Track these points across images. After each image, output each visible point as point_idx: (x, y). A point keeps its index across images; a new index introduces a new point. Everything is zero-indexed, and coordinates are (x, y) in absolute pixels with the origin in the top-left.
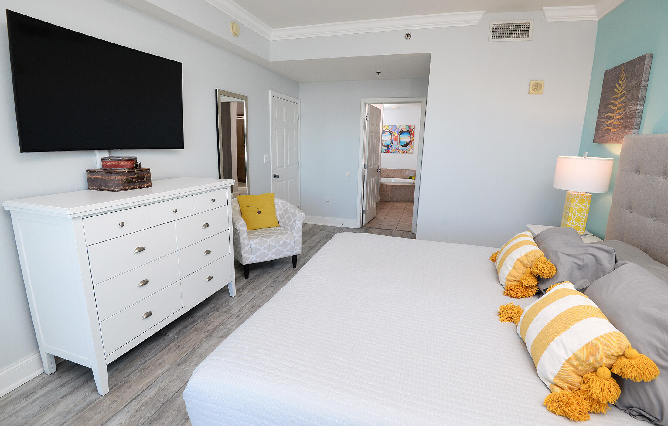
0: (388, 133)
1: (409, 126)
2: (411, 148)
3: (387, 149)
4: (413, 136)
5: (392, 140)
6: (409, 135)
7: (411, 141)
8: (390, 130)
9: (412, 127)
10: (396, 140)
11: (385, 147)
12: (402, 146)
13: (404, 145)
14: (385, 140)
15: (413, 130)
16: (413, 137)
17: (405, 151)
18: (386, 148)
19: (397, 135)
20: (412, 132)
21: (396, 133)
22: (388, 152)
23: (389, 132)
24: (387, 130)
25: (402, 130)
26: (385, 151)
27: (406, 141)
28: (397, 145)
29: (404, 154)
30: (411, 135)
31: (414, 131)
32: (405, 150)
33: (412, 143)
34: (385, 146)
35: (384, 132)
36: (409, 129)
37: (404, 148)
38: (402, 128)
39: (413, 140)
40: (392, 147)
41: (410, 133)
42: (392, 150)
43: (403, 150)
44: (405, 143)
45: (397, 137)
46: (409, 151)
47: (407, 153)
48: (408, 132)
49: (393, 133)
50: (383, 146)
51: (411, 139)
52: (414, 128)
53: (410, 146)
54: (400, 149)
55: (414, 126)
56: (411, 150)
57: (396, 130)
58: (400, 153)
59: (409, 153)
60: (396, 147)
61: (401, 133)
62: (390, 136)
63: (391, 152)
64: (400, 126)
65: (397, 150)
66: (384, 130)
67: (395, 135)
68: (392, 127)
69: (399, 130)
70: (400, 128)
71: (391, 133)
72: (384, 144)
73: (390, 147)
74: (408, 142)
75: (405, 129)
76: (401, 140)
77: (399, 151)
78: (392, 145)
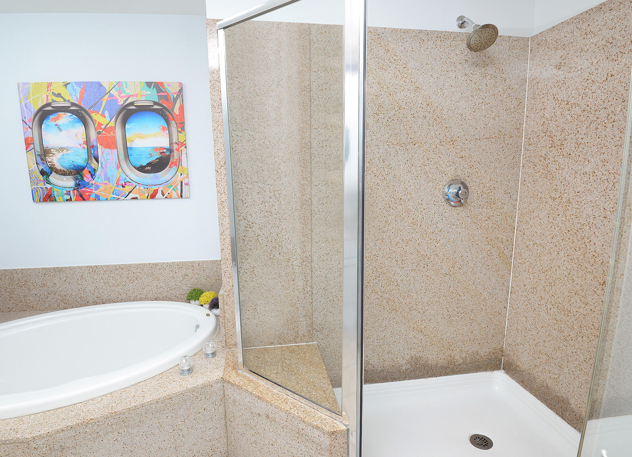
0: (65, 118)
1: (158, 86)
2: (180, 178)
3: (78, 185)
4: (182, 126)
5: (90, 147)
6: (163, 123)
7: (175, 147)
8: (73, 104)
9: (172, 90)
10: (110, 144)
11: (65, 178)
12: (142, 169)
13: (149, 164)
14: (62, 149)
15: (175, 100)
16: (183, 129)
17: (156, 192)
18: (69, 182)
19: (112, 124)
20: (176, 111)
21: (107, 114)
22: (82, 198)
23: (72, 112)
24: (60, 103)
25: (132, 104)
26: (68, 193)
27: (156, 149)
28: (119, 166)
29: (152, 201)
30: (173, 123)
31: (182, 108)
32: (156, 188)
33: (184, 157)
34: (63, 173)
35: (51, 112)
36: (160, 97)
37: (148, 178)
38: (129, 92)
39: (183, 144)
40: (98, 173)
41: (167, 113)
42: (97, 188)
43: (147, 187)
44: (151, 155)
45: (112, 131)
46: (172, 188)
47: (166, 197)
48: (156, 111)
49: (93, 115)
50: (57, 172)
51: (174, 141)
52: (181, 91)
53: (174, 168)
54: (132, 182)
55: (181, 84)
56: (182, 182)
57: (102, 102)
58: (136, 198)
59: (174, 194)
60: (114, 173)
61: (125, 114)
62: (80, 128)
63: (96, 195)
64: (119, 87)
65: (123, 187)
66: (48, 105)
67: (100, 124)
68: (81, 88)
69: (116, 100)
70: (120, 93)
71: (82, 114)
72: (58, 166)
73: (89, 176)
74: (165, 151)
75: (143, 96)
76: (134, 145)
77: (132, 191)
78: (93, 166)
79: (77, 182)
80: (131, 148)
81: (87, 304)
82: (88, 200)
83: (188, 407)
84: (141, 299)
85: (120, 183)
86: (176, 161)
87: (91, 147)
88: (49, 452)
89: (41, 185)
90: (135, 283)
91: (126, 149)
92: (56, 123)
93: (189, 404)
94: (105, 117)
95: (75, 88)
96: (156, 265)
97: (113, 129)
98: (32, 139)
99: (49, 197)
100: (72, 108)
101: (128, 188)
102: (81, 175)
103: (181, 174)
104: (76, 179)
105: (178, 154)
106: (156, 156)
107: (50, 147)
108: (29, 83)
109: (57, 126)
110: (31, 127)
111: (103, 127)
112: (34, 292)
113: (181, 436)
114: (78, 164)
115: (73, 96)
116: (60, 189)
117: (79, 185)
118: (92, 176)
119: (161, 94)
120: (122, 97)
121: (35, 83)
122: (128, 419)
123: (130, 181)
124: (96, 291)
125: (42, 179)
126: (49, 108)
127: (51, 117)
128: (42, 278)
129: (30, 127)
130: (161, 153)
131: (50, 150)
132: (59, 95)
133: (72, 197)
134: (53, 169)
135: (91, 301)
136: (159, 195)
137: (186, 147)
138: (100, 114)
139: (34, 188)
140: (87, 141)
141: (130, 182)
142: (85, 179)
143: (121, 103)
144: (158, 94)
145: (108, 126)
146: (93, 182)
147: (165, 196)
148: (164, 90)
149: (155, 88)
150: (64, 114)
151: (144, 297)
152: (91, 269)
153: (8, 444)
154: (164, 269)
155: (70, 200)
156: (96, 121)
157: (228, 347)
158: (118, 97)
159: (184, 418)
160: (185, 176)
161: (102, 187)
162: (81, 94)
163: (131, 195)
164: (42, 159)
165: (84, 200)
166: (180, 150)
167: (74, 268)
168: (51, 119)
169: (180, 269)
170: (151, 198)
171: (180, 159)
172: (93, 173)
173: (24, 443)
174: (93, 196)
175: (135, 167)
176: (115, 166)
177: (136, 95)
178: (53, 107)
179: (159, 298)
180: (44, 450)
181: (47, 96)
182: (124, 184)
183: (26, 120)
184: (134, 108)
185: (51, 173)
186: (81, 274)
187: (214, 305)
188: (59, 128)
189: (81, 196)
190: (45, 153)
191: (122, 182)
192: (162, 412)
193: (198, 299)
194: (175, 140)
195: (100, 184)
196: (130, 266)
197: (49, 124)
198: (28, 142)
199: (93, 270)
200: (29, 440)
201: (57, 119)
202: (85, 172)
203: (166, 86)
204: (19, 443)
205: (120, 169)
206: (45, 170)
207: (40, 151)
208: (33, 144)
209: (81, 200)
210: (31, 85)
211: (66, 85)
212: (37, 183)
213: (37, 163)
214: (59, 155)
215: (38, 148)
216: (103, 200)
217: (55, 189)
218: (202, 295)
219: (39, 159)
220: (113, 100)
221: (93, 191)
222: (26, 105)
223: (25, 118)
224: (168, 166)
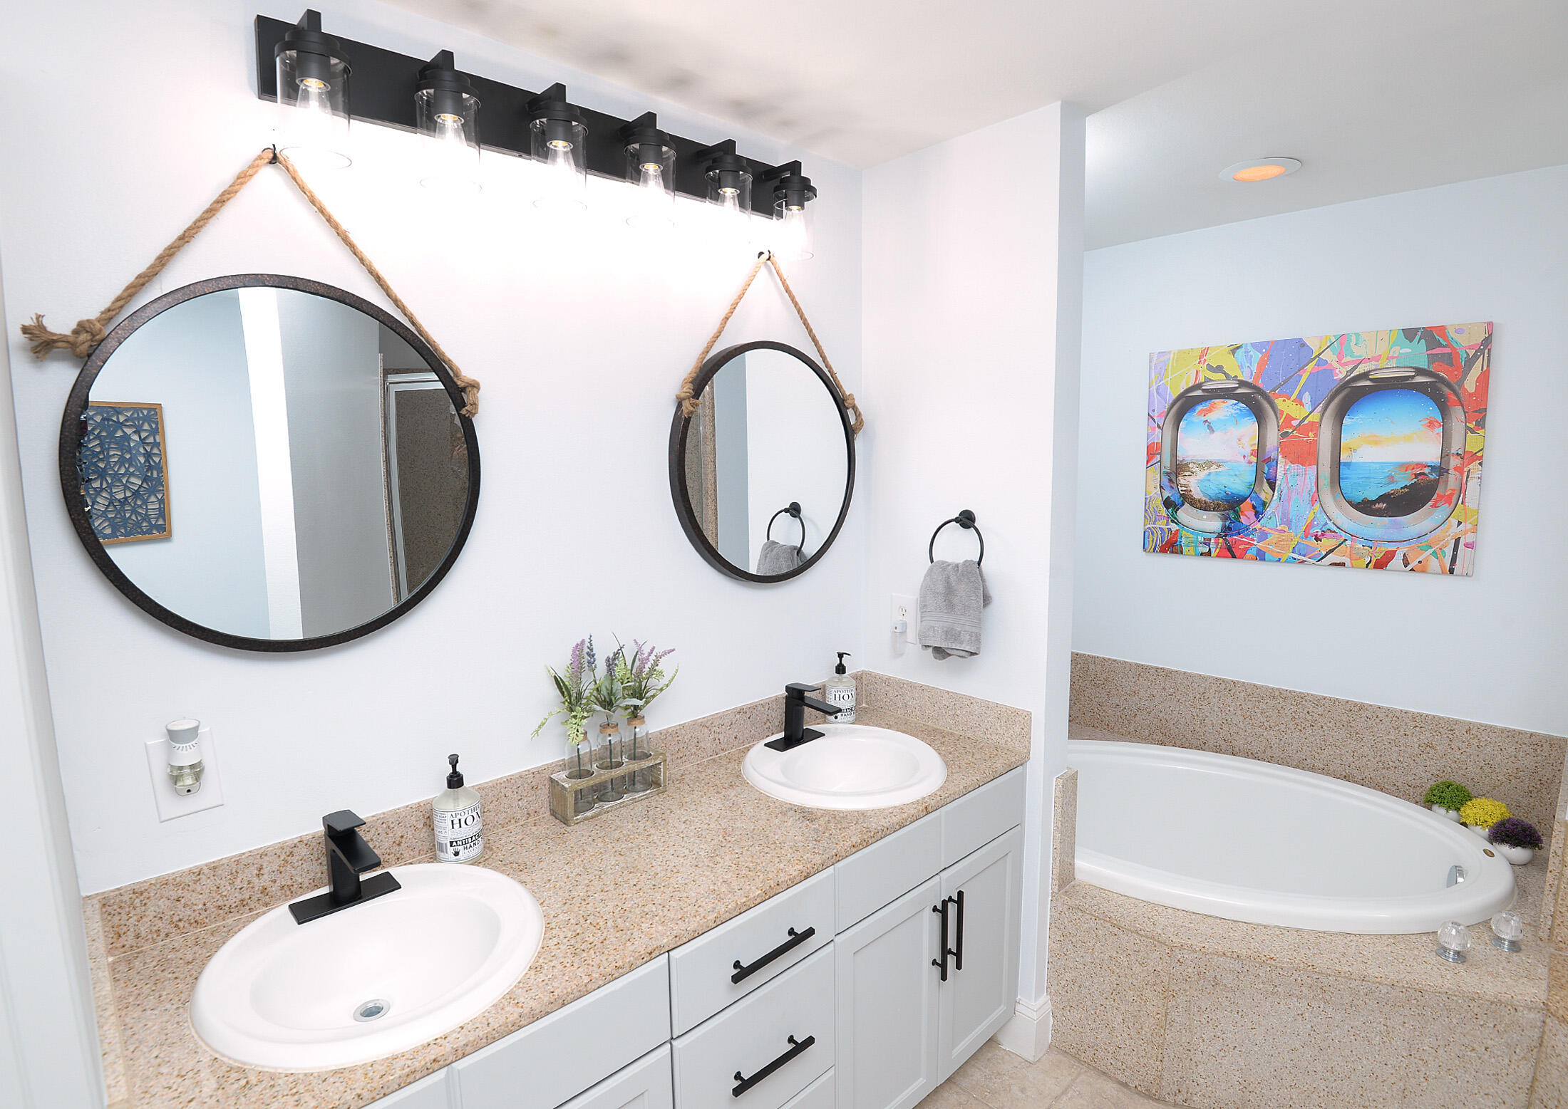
0: (1224, 410)
1: (1432, 336)
2: (1454, 531)
3: (1226, 530)
4: (1478, 418)
6: (1433, 412)
7: (1454, 462)
8: (1243, 384)
9: (1464, 342)
10: (1304, 454)
11: (1205, 515)
12: (1365, 507)
13: (1382, 498)
14: (1209, 464)
15: (1470, 362)
16: (1481, 424)
17: (1390, 556)
18: (1212, 523)
19: (1315, 417)
20: (1470, 385)
21: (1307, 398)
22: (1231, 552)
23: (1240, 398)
24: (1218, 382)
25: (1365, 376)
26: (1207, 542)
27: (1406, 467)
28: (1317, 498)
29: (1378, 573)
30: (1458, 413)
31: (1484, 379)
32: (1391, 547)
33: (1472, 486)
34: (1204, 507)
35: (1200, 400)
36: (1432, 359)
37: (1377, 526)
38: (1360, 352)
39: (1476, 457)
40: (1269, 510)
41: (1446, 390)
42: (1264, 536)
43: (1370, 544)
44: (1391, 479)
45: (1312, 431)
46: (1431, 551)
47: (1412, 570)
48: (1421, 388)
49: (1279, 402)
50: (1194, 503)
51: (1454, 451)
52: (1487, 341)
53: (1444, 509)
54: (1337, 530)
55: (1490, 325)
56: (1457, 541)
57: (1300, 377)
58: (1343, 564)
59: (1434, 564)
60: (1302, 511)
61: (1347, 396)
62: (1251, 426)
63: (1259, 550)
64: (1341, 344)
65: (1317, 539)
66: (1197, 387)
67: (1289, 418)
68: (1261, 352)
69: (1331, 371)
70: (1340, 356)
71: (1257, 401)
72: (1197, 494)
73: (1251, 514)
74: (1427, 470)
75: (1393, 358)
76: (1355, 459)
77: (1334, 549)
78: (1263, 496)
79: (1227, 524)
80: (1348, 464)
81: (1202, 746)
82: (1241, 557)
83: (1451, 1026)
84: (1313, 769)
85: (1311, 531)
86: (1452, 495)
87: (1264, 461)
88: (1197, 977)
89: (1161, 524)
90: (1307, 734)
91: (1337, 465)
92: (1205, 419)
93: (1455, 1021)
94: (1302, 404)
95: (1251, 353)
96: (1362, 707)
97: (1315, 427)
98: (1160, 446)
99: (1171, 546)
100: (1239, 391)
101: (1327, 543)
102: (1236, 512)
103: (1459, 523)
104: (1225, 518)
105: (1459, 477)
106: (1404, 480)
107: (1188, 460)
108: (1170, 352)
109: (1207, 424)
110: (1161, 425)
111: (1295, 423)
112: (1115, 700)
113: (1422, 1074)
114: (1234, 492)
115: (1245, 369)
116: (1192, 533)
117: (1230, 529)
118: (1257, 514)
119: (1438, 351)
120: (1343, 365)
121: (1179, 352)
122: (1331, 989)
123: (1335, 528)
124: (1225, 728)
125: (1164, 514)
126: (1198, 393)
127: (1199, 408)
128: (1133, 680)
129: (1159, 426)
130: (1416, 476)
131: (1187, 465)
132: (1219, 369)
133: (1213, 550)
134: (1187, 498)
135: (1211, 743)
136: (1397, 561)
137: (1481, 464)
138: (1292, 398)
139: (1149, 528)
140: (1259, 451)
141: (1334, 532)
142: (1243, 519)
143: (1341, 376)
144: (1429, 352)
145: (1306, 422)
146: (1258, 526)
147: (1409, 567)
148: (1444, 343)
149: (1423, 341)
150: (1224, 402)
151: (1321, 766)
152: (1223, 685)
153: (1142, 936)
154: (1378, 720)
155: (1209, 554)
156: (1282, 412)
157: (1553, 945)
158: (1335, 364)
159: (1439, 1043)
160: (1469, 526)
161: (1273, 537)
162: (1261, 364)
163: (1332, 558)
164: (1170, 480)
165: (1234, 556)
166: (1465, 469)
167: (1192, 676)
168: (1197, 411)
169: (1418, 729)
170: (1375, 567)
171: (1462, 490)
172: (1260, 509)
173: (1167, 945)
174: (1252, 552)
175: (1350, 503)
176: (1307, 498)
177: (1377, 358)
178: (1204, 390)
179: (1355, 777)
180: (1190, 970)
181: (1197, 372)
182: (1319, 534)
183: (1155, 415)
184: (1368, 383)
185: (1183, 505)
186: (1202, 690)
187: (1508, 836)
188: (1210, 427)
189: (1230, 549)
190: (1178, 469)
191: (1317, 530)
192: (1397, 1008)
193: (1458, 809)
194: (1456, 447)
195: (1270, 531)
196: (1303, 696)
197: (1193, 419)
198: (1152, 452)
199: (1228, 687)
200: (1175, 945)
201: (1210, 411)
202: (1246, 507)
203: (1451, 333)
204: (1158, 942)
205: (1317, 505)
206: (1172, 499)
207: (1169, 466)
208: (1160, 454)
209: (1229, 557)
210: (1172, 355)
211: (1234, 350)
212: (1156, 521)
213: (1161, 487)
214: (1202, 475)
215: (1167, 462)
216: (1270, 561)
217: (1184, 533)
218: (1469, 803)
219: (1165, 479)
220: (1324, 369)
221: (1255, 543)
222: (1158, 389)
223: (1154, 411)
224: (1430, 503)
